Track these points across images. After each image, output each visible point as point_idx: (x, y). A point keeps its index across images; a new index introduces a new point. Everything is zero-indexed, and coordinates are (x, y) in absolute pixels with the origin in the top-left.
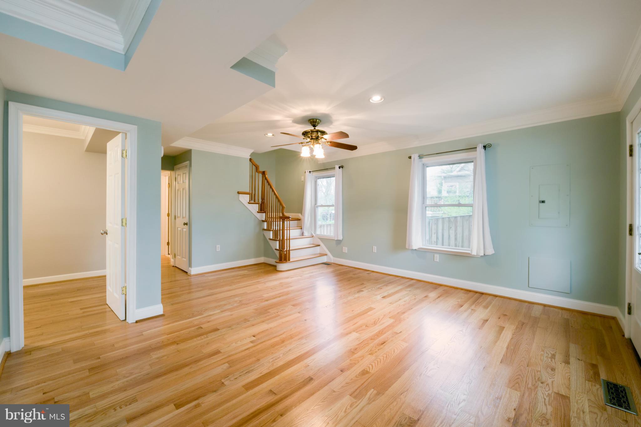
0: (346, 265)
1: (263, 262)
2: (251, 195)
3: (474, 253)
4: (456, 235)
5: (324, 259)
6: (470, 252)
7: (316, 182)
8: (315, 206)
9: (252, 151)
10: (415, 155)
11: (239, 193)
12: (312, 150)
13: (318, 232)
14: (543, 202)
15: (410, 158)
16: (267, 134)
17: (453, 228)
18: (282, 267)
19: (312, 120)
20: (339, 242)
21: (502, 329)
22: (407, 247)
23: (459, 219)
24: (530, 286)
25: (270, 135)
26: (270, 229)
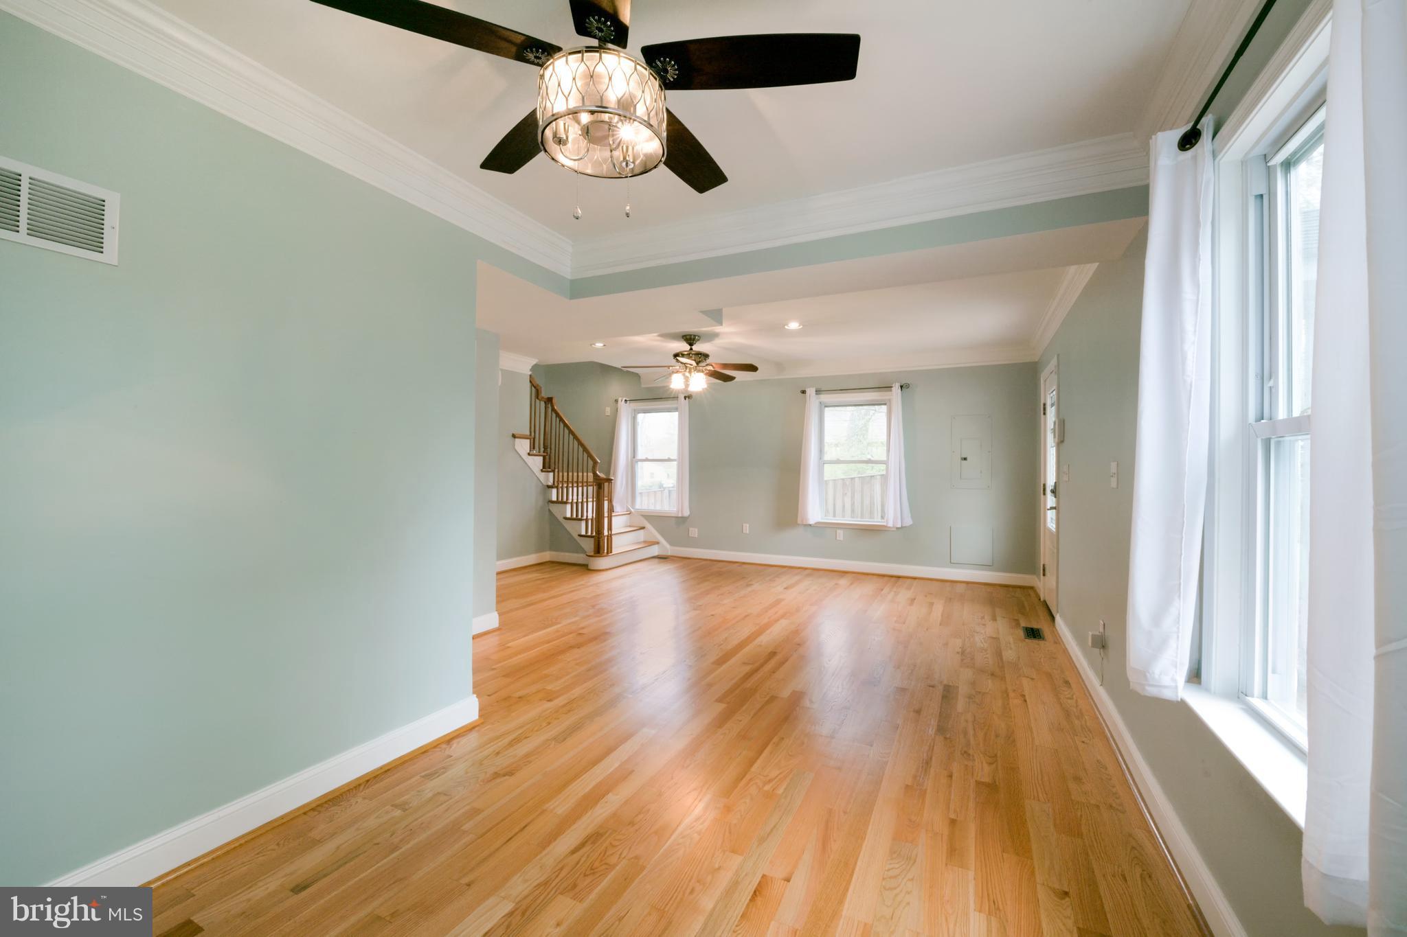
0: (695, 557)
1: (547, 560)
2: (532, 440)
3: (890, 524)
4: (853, 504)
5: (655, 550)
6: (885, 524)
7: (634, 419)
8: (633, 460)
9: (534, 362)
10: (811, 389)
11: (514, 436)
12: (687, 379)
13: (638, 506)
14: (965, 459)
15: (804, 392)
16: (594, 344)
17: (849, 494)
18: (602, 563)
19: (688, 337)
20: (681, 520)
21: (932, 604)
22: (799, 522)
23: (857, 480)
24: (952, 561)
25: (599, 345)
26: (565, 500)
